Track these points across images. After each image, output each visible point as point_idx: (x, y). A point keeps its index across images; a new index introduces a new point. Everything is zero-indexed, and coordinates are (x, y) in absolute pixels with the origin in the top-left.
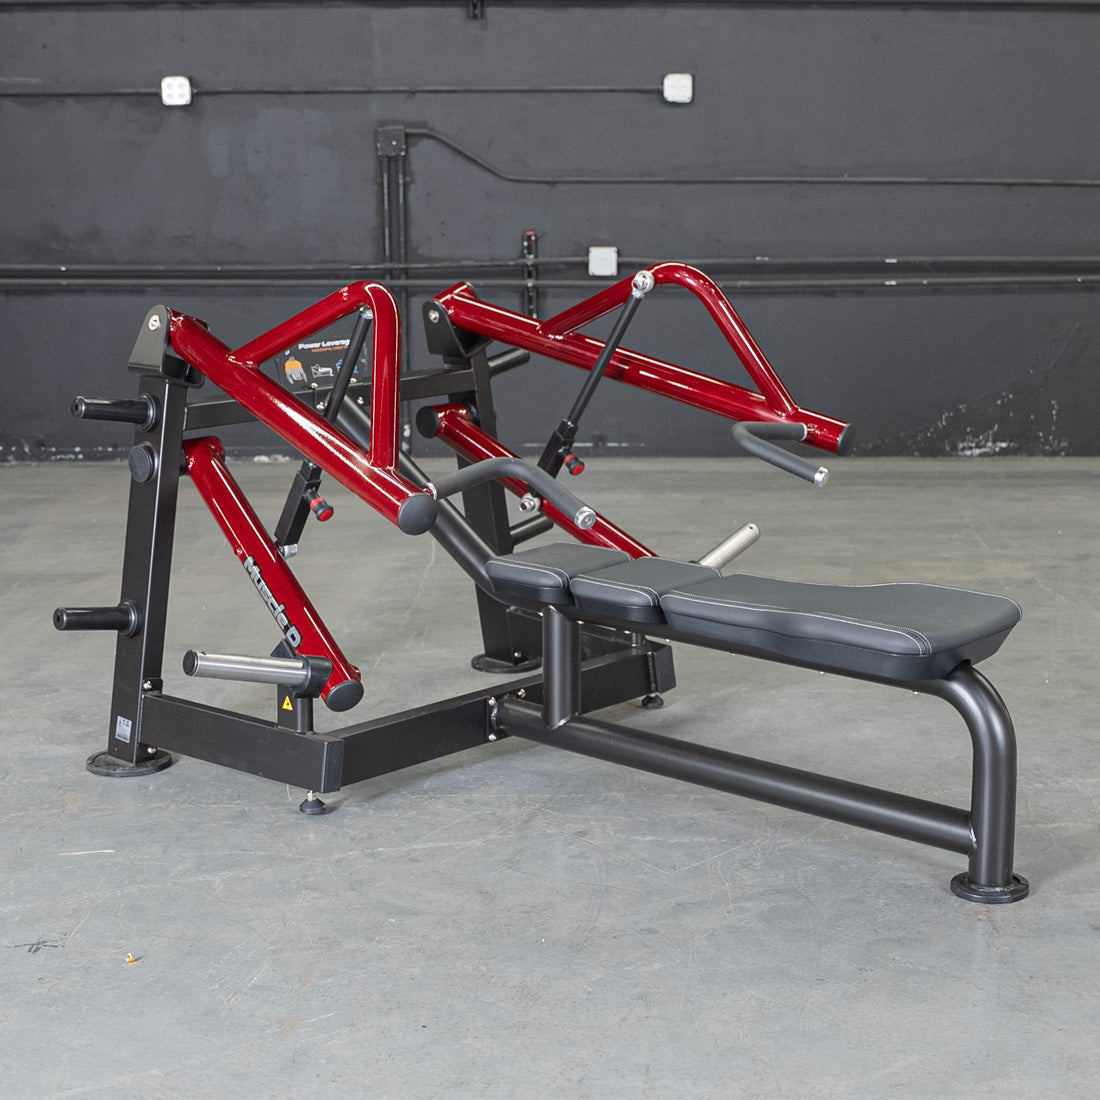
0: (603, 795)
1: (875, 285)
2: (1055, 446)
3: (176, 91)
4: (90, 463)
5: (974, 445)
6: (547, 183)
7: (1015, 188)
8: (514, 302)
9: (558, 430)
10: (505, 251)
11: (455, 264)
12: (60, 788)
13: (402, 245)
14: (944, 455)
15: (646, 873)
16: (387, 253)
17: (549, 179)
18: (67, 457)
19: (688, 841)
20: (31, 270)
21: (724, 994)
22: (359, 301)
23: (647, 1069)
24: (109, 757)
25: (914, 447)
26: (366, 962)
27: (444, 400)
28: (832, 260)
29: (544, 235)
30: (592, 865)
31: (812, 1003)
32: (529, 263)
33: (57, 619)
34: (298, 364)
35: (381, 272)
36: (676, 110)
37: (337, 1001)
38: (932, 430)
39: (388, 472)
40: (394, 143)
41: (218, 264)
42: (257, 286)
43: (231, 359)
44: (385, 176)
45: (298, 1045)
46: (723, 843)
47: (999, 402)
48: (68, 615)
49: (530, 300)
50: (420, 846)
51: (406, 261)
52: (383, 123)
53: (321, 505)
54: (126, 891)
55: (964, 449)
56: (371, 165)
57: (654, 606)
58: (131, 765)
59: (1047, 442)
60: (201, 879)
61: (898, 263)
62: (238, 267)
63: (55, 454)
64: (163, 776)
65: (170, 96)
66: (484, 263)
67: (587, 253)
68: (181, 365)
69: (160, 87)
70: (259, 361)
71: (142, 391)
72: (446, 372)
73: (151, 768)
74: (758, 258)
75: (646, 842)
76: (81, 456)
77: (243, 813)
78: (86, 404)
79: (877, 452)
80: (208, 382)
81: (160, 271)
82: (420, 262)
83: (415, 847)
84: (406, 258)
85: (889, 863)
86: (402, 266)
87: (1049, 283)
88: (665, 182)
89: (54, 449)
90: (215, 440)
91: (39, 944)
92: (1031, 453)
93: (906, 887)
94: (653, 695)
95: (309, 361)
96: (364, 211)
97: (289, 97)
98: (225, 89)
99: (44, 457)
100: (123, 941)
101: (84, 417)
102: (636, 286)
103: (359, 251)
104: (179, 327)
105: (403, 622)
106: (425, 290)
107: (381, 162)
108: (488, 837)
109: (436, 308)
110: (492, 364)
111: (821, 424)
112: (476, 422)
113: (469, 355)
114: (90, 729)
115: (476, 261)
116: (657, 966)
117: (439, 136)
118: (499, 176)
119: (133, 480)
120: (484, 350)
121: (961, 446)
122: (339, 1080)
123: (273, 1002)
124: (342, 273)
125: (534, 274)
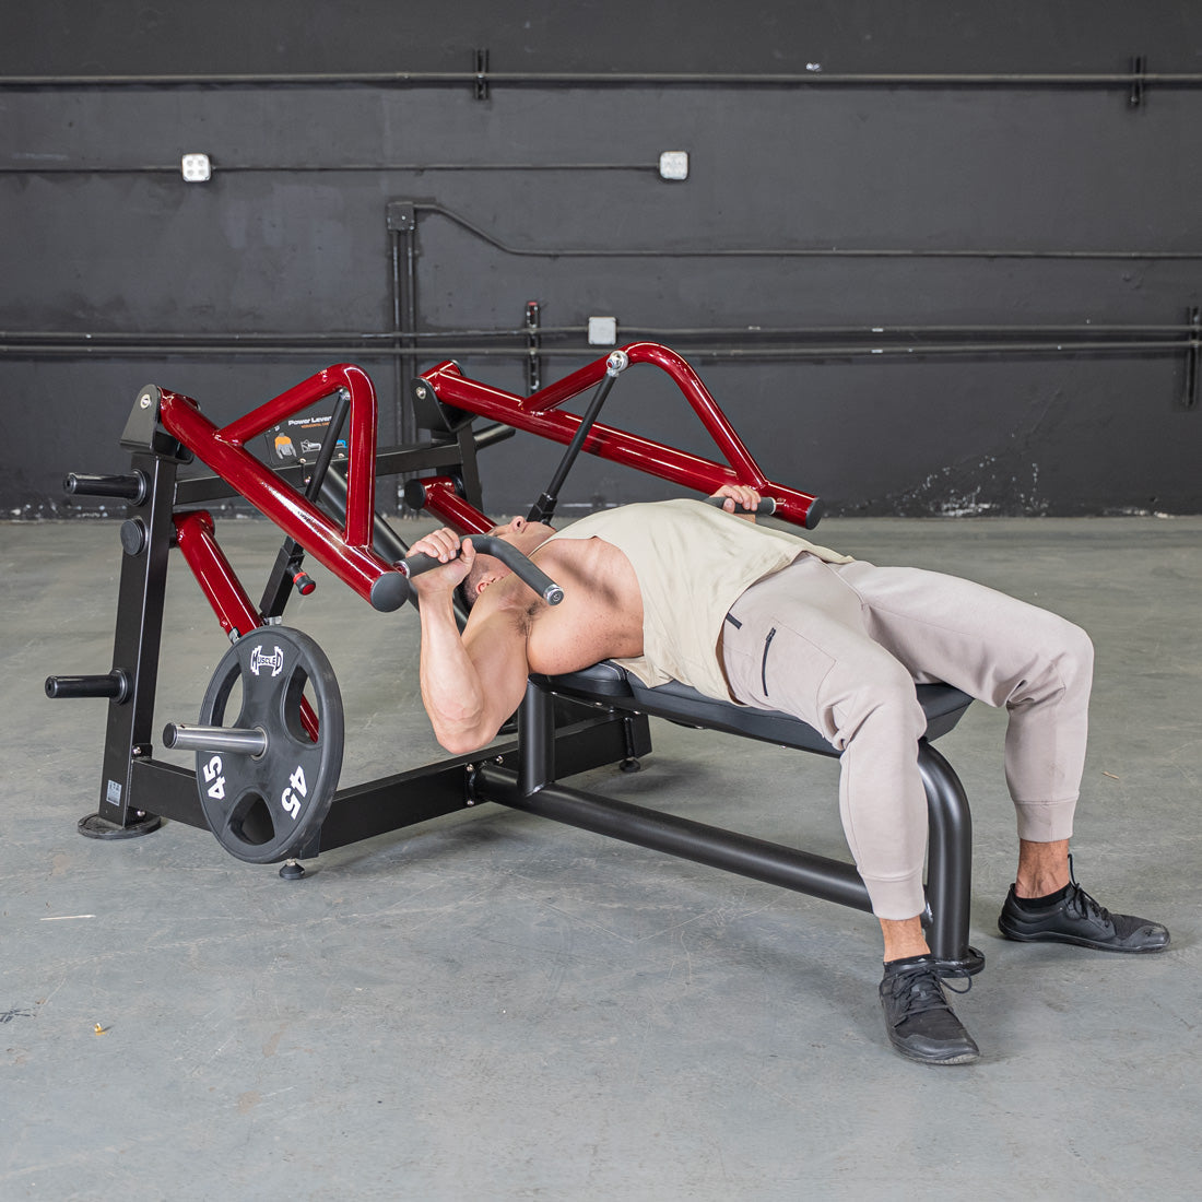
0: (576, 860)
1: (862, 354)
2: (1036, 507)
3: (196, 168)
4: (114, 521)
5: (957, 506)
6: (550, 256)
7: (996, 260)
8: (519, 369)
9: (538, 504)
10: (508, 319)
11: (462, 333)
12: (50, 851)
13: (411, 315)
14: (928, 516)
15: (610, 943)
16: (397, 322)
17: (551, 252)
18: (93, 515)
19: (654, 908)
21: (677, 1071)
22: (338, 383)
24: (100, 820)
25: (900, 508)
26: (328, 1033)
27: (432, 473)
28: (821, 329)
29: (545, 306)
30: (558, 933)
31: (762, 1081)
32: (532, 332)
33: (49, 687)
34: (288, 440)
35: (391, 340)
36: (672, 187)
37: (298, 1074)
38: (916, 491)
39: (363, 550)
40: (404, 218)
41: (235, 332)
43: (217, 437)
44: (395, 249)
45: (254, 1121)
46: (688, 911)
47: (982, 465)
48: (59, 683)
49: (533, 366)
50: (394, 912)
51: (415, 330)
52: (393, 199)
53: (304, 579)
54: (103, 957)
55: (947, 510)
56: (382, 239)
57: (622, 680)
58: (121, 828)
59: (1028, 503)
60: (177, 945)
61: (885, 332)
62: (255, 336)
63: (81, 512)
64: (151, 838)
65: (190, 172)
66: (490, 333)
67: (588, 322)
68: (173, 440)
69: (181, 164)
70: (243, 441)
71: (133, 467)
72: (434, 446)
73: (139, 830)
74: (751, 328)
75: (613, 909)
76: (105, 515)
77: (226, 877)
78: (78, 480)
79: (865, 512)
80: (196, 459)
81: (181, 339)
82: (429, 332)
83: (388, 913)
84: (415, 326)
85: (850, 933)
86: (410, 335)
87: (1030, 350)
88: (662, 255)
89: (80, 508)
91: (12, 1012)
92: (1013, 514)
94: (629, 759)
95: (297, 436)
96: (375, 281)
98: (243, 166)
99: (69, 515)
100: (94, 1010)
101: (76, 491)
102: (610, 365)
103: (370, 318)
104: (169, 406)
105: (397, 682)
106: (431, 357)
107: (391, 236)
108: (461, 903)
109: (423, 385)
110: (478, 438)
111: (789, 497)
112: (462, 494)
113: (455, 430)
114: (85, 790)
115: (482, 330)
116: (613, 1040)
117: (447, 212)
118: (503, 250)
119: (124, 552)
120: (469, 426)
121: (945, 507)
122: (291, 1158)
123: (235, 1075)
124: (354, 341)
125: (537, 343)
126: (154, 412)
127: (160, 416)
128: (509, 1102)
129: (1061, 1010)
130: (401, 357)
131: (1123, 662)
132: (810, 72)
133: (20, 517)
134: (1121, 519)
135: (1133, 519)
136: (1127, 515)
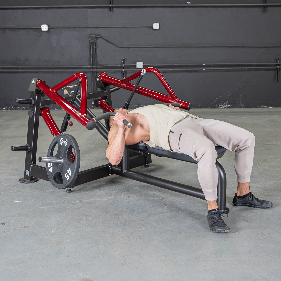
0: (134, 188)
1: (200, 70)
2: (241, 106)
3: (44, 28)
4: (27, 110)
5: (223, 105)
6: (127, 48)
7: (232, 48)
8: (120, 74)
9: (125, 105)
10: (118, 63)
11: (107, 66)
12: (13, 186)
13: (95, 62)
14: (216, 108)
15: (142, 207)
16: (92, 63)
18: (21, 109)
19: (153, 199)
20: (13, 68)
21: (158, 236)
22: (78, 77)
23: (139, 254)
24: (24, 179)
25: (209, 106)
26: (78, 228)
27: (100, 98)
28: (191, 64)
29: (126, 59)
30: (131, 205)
31: (178, 238)
32: (123, 66)
33: (12, 148)
34: (67, 91)
35: (90, 68)
36: (156, 31)
37: (71, 237)
38: (213, 102)
39: (85, 116)
40: (93, 39)
41: (54, 66)
42: (63, 71)
43: (50, 90)
44: (91, 46)
45: (61, 248)
46: (161, 199)
47: (228, 96)
48: (14, 147)
49: (124, 73)
50: (92, 200)
51: (96, 65)
52: (90, 35)
53: (70, 122)
54: (25, 210)
56: (88, 44)
57: (145, 146)
58: (29, 181)
59: (239, 105)
60: (42, 208)
61: (206, 65)
62: (59, 67)
63: (19, 108)
64: (36, 183)
65: (43, 29)
66: (114, 66)
67: (136, 63)
68: (40, 91)
69: (41, 27)
70: (56, 90)
71: (31, 97)
72: (101, 92)
74: (174, 64)
75: (143, 199)
76: (24, 109)
77: (53, 192)
78: (18, 100)
79: (201, 107)
80: (46, 95)
81: (41, 68)
82: (99, 66)
83: (91, 200)
85: (198, 204)
86: (95, 66)
87: (240, 69)
88: (153, 47)
89: (18, 107)
90: (48, 108)
91: (4, 223)
92: (236, 107)
93: (201, 210)
94: (147, 164)
95: (69, 90)
96: (87, 54)
97: (70, 29)
98: (55, 27)
99: (16, 109)
100: (23, 223)
101: (18, 103)
102: (142, 72)
103: (85, 62)
104: (39, 83)
105: (93, 147)
106: (100, 71)
107: (90, 43)
108: (108, 198)
109: (98, 78)
110: (111, 90)
111: (184, 103)
112: (107, 103)
113: (106, 88)
114: (21, 172)
115: (112, 65)
116: (143, 229)
117: (103, 37)
118: (116, 46)
119: (29, 117)
120: (109, 87)
121: (220, 106)
122: (69, 256)
123: (56, 237)
124: (82, 68)
125: (124, 68)
126: (35, 84)
127: (37, 85)
128: (119, 243)
129: (247, 222)
130: (93, 71)
131: (262, 142)
132: (188, 4)
133: (5, 110)
134: (261, 108)
135: (264, 108)
136: (262, 107)
